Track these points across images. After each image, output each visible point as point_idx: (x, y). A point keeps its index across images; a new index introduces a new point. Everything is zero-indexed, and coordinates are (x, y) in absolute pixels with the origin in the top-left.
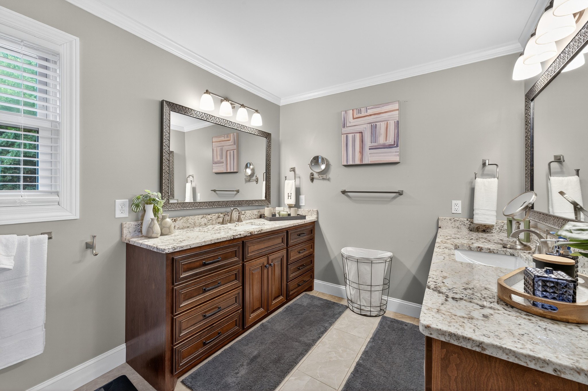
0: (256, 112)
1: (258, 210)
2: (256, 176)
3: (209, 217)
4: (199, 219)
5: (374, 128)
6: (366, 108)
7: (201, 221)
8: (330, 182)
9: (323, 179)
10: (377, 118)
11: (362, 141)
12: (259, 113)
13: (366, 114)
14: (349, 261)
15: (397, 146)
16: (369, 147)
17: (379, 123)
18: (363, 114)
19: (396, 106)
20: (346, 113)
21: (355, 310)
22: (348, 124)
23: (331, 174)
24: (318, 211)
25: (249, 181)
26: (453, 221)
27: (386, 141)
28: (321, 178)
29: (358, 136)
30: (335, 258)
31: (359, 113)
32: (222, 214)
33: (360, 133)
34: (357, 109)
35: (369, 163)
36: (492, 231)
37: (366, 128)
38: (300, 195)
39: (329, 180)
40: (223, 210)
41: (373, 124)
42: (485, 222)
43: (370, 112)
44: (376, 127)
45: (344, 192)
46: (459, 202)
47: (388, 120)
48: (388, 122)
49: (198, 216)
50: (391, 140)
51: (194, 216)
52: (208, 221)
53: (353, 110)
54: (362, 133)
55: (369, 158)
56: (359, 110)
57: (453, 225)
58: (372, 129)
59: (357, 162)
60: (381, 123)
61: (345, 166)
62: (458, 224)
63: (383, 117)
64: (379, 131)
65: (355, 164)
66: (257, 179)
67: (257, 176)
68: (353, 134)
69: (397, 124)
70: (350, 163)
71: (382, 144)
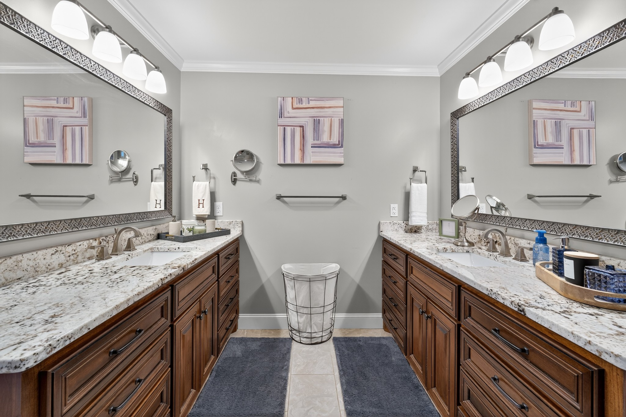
0: (156, 69)
1: (154, 227)
2: (134, 174)
3: (69, 249)
4: (48, 257)
5: (317, 123)
6: (308, 99)
7: (52, 261)
8: (261, 185)
9: (251, 180)
10: (320, 112)
11: (303, 137)
12: (161, 72)
13: (308, 106)
14: (297, 282)
15: (342, 147)
16: (312, 144)
17: (322, 119)
18: (304, 105)
19: (340, 103)
20: (283, 100)
21: (304, 340)
22: (286, 114)
23: (262, 175)
24: (242, 222)
25: (119, 180)
26: (392, 224)
27: (330, 140)
28: (248, 180)
29: (298, 130)
30: (269, 280)
31: (299, 103)
32: (96, 240)
33: (300, 126)
34: (297, 98)
35: (312, 163)
36: (421, 231)
37: (307, 122)
38: (215, 202)
39: (258, 181)
40: (95, 233)
41: (315, 119)
42: (421, 223)
43: (312, 104)
44: (319, 123)
45: (279, 197)
46: (396, 206)
47: (332, 117)
48: (333, 119)
49: (45, 251)
50: (335, 140)
51: (34, 253)
52: (68, 258)
53: (292, 98)
54: (303, 127)
55: (312, 157)
56: (299, 99)
57: (392, 228)
58: (314, 124)
59: (297, 161)
60: (325, 119)
61: (281, 165)
62: (396, 227)
63: (326, 112)
64: (323, 127)
65: (294, 163)
66: (137, 178)
67: (136, 173)
68: (293, 128)
69: (342, 122)
70: (289, 161)
71: (326, 142)
